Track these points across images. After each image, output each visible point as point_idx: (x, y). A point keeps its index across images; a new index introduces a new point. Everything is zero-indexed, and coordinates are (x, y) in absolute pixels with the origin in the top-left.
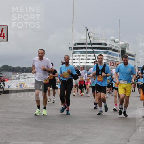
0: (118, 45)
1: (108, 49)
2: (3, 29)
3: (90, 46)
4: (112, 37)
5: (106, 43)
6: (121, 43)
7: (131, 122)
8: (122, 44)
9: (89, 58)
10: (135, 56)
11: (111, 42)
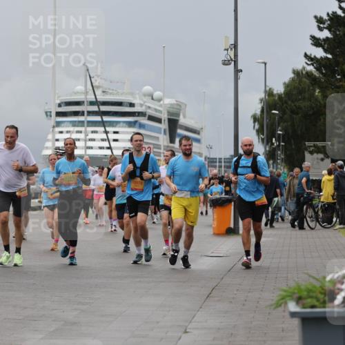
0: (161, 106)
1: (138, 116)
3: (95, 108)
4: (147, 88)
5: (133, 102)
6: (167, 101)
7: (191, 286)
8: (171, 104)
9: (91, 136)
10: (202, 134)
11: (145, 100)
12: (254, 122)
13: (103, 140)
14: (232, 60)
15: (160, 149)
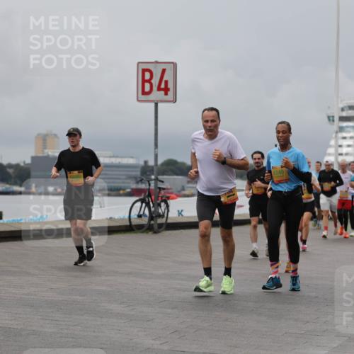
2: (164, 71)
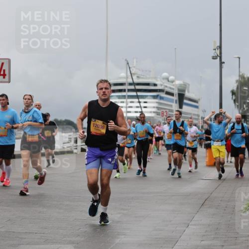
0: (173, 85)
1: (160, 92)
2: (3, 64)
3: (132, 87)
4: (165, 74)
5: (156, 83)
6: (178, 82)
8: (180, 84)
9: (130, 105)
10: (200, 102)
11: (164, 81)
12: (233, 95)
13: (137, 107)
14: (218, 56)
15: (173, 112)
